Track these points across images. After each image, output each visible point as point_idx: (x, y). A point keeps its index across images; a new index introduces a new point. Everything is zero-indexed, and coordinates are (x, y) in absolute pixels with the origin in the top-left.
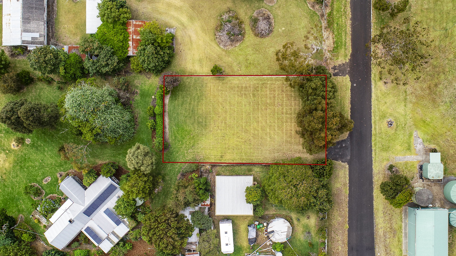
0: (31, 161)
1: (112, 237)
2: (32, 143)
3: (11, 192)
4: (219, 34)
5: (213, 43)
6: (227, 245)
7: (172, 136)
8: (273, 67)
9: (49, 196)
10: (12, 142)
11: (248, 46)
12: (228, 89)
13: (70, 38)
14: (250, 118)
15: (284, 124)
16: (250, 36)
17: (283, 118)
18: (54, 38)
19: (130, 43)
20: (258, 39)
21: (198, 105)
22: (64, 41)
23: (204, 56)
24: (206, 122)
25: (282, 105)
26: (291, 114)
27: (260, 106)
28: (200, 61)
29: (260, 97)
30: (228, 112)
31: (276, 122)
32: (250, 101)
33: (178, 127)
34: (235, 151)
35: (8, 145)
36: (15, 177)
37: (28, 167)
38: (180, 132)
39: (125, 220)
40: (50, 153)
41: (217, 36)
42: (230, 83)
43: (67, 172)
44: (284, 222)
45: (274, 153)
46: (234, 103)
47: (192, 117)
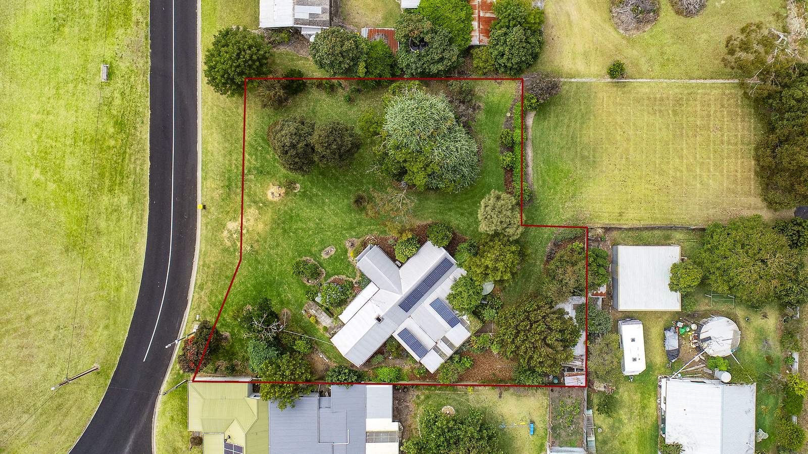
0: (301, 220)
1: (443, 347)
2: (302, 190)
3: (267, 272)
4: (618, 10)
5: (607, 25)
6: (635, 360)
7: (538, 180)
8: (707, 66)
9: (332, 278)
10: (269, 189)
11: (664, 31)
12: (631, 102)
13: (365, 16)
14: (668, 151)
15: (725, 161)
16: (669, 14)
17: (723, 151)
18: (339, 16)
19: (475, 24)
20: (682, 19)
21: (581, 129)
22: (356, 20)
23: (592, 47)
24: (594, 157)
25: (721, 129)
26: (736, 144)
27: (684, 131)
28: (586, 55)
29: (684, 116)
30: (632, 140)
31: (712, 157)
32: (669, 122)
33: (547, 165)
34: (644, 205)
35: (262, 193)
36: (273, 248)
37: (296, 229)
38: (551, 173)
39: (465, 317)
40: (332, 207)
41: (614, 14)
42: (635, 92)
43: (361, 239)
44: (727, 323)
45: (708, 209)
46: (642, 126)
47: (572, 149)
